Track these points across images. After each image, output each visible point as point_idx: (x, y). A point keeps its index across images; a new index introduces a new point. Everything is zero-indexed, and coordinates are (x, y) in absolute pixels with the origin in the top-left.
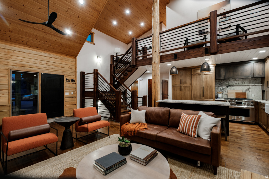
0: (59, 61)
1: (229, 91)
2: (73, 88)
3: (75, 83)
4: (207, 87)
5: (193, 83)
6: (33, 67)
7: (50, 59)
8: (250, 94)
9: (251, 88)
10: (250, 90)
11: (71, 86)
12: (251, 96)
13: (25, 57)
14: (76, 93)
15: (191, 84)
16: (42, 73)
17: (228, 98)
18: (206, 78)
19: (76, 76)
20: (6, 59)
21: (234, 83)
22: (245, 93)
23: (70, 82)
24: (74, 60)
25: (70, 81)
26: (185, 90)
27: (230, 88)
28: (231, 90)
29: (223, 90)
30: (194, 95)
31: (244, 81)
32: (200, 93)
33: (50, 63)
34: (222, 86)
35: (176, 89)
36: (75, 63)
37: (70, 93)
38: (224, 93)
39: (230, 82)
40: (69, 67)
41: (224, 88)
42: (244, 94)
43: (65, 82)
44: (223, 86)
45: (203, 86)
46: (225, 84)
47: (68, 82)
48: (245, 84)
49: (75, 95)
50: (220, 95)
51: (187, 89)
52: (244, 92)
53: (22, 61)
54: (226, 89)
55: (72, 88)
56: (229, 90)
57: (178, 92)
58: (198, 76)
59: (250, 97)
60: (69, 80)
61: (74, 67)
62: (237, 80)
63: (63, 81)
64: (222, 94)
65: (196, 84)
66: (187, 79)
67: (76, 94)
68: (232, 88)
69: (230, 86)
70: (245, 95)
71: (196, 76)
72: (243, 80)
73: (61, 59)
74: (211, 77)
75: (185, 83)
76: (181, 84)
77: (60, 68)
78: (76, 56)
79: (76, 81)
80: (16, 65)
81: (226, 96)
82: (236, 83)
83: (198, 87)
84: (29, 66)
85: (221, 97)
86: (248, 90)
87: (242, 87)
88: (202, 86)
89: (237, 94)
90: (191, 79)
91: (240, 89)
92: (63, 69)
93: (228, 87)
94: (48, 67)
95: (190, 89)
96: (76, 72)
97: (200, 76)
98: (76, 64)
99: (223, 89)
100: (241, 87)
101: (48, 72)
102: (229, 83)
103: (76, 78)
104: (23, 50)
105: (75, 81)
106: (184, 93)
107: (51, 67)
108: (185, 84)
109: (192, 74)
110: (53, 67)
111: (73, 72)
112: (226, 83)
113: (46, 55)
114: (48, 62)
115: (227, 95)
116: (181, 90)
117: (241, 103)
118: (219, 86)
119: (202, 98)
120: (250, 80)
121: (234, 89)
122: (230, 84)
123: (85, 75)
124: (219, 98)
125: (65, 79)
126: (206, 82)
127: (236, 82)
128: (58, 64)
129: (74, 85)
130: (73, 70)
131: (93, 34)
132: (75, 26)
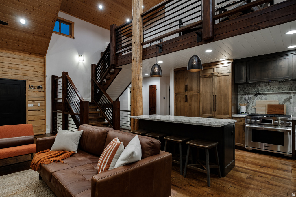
0: (19, 62)
1: (258, 102)
2: (40, 98)
3: (44, 92)
4: (221, 95)
5: (201, 90)
7: (3, 59)
8: (291, 107)
9: (293, 96)
10: (292, 100)
11: (37, 95)
12: (293, 110)
14: (45, 104)
15: (199, 92)
17: (257, 113)
18: (220, 82)
19: (44, 82)
21: (266, 90)
22: (283, 105)
23: (36, 90)
24: (42, 60)
25: (34, 89)
26: (191, 101)
27: (260, 98)
28: (262, 101)
29: (249, 101)
30: (203, 108)
31: (283, 86)
32: (211, 105)
33: (5, 64)
34: (247, 94)
35: (179, 99)
36: (43, 64)
37: (35, 105)
38: (251, 105)
39: (260, 88)
40: (34, 69)
41: (250, 98)
42: (281, 107)
43: (27, 89)
44: (249, 94)
45: (216, 94)
46: (252, 91)
47: (31, 90)
48: (283, 91)
49: (43, 107)
50: (243, 109)
51: (193, 99)
52: (281, 104)
54: (254, 99)
55: (38, 98)
56: (259, 100)
57: (182, 103)
58: (208, 78)
59: (291, 112)
60: (34, 87)
61: (43, 70)
62: (270, 84)
63: (25, 88)
64: (247, 107)
65: (206, 92)
66: (194, 83)
67: (45, 106)
68: (263, 97)
69: (259, 94)
70: (283, 109)
71: (205, 79)
72: (280, 85)
73: (21, 59)
74: (227, 80)
75: (191, 89)
76: (185, 91)
77: (20, 71)
78: (44, 54)
79: (45, 88)
81: (253, 109)
82: (269, 90)
83: (209, 96)
85: (244, 112)
86: (288, 100)
87: (279, 96)
88: (214, 94)
89: (270, 106)
90: (199, 83)
91: (274, 99)
92: (25, 72)
93: (256, 95)
95: (197, 99)
96: (44, 76)
97: (212, 78)
98: (44, 65)
99: (248, 99)
100: (277, 95)
102: (258, 89)
103: (44, 84)
105: (43, 88)
106: (190, 105)
107: (5, 69)
108: (191, 91)
109: (200, 76)
110: (10, 70)
111: (40, 76)
112: (254, 90)
115: (255, 108)
116: (186, 100)
117: (271, 122)
118: (243, 94)
119: (213, 112)
120: (291, 84)
121: (266, 99)
122: (259, 91)
123: (57, 80)
124: (242, 113)
125: (27, 86)
126: (220, 87)
127: (269, 87)
128: (17, 66)
129: (42, 94)
130: (40, 73)
131: (72, 24)
132: (30, 13)
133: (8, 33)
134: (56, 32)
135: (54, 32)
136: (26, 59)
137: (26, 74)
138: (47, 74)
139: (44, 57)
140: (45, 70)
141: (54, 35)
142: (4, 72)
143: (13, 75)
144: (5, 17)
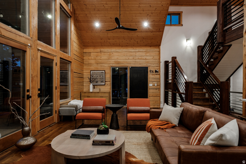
0: (144, 54)
2: (156, 79)
3: (159, 74)
6: (124, 62)
7: (136, 53)
11: (154, 77)
13: (119, 55)
14: (160, 84)
16: (130, 67)
19: (160, 67)
20: (109, 59)
23: (154, 73)
24: (158, 50)
25: (153, 73)
33: (136, 57)
36: (158, 53)
37: (153, 85)
40: (153, 58)
43: (149, 73)
47: (151, 73)
49: (159, 87)
53: (117, 59)
55: (155, 79)
60: (153, 71)
61: (158, 57)
63: (147, 72)
67: (160, 85)
73: (145, 52)
77: (144, 60)
78: (160, 45)
79: (160, 72)
80: (114, 63)
84: (121, 62)
92: (148, 60)
94: (134, 60)
96: (160, 62)
98: (160, 53)
101: (134, 65)
103: (160, 69)
104: (118, 50)
105: (159, 72)
107: (137, 60)
110: (139, 60)
111: (157, 63)
113: (133, 51)
114: (134, 57)
123: (168, 64)
125: (149, 71)
128: (143, 57)
129: (158, 76)
130: (157, 61)
131: (181, 14)
132: (150, 17)
133: (138, 35)
134: (168, 25)
135: (166, 25)
136: (148, 51)
137: (148, 62)
138: (161, 60)
139: (159, 47)
140: (160, 57)
141: (166, 28)
142: (136, 62)
143: (141, 64)
144: (136, 25)
